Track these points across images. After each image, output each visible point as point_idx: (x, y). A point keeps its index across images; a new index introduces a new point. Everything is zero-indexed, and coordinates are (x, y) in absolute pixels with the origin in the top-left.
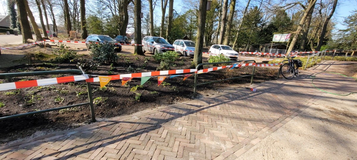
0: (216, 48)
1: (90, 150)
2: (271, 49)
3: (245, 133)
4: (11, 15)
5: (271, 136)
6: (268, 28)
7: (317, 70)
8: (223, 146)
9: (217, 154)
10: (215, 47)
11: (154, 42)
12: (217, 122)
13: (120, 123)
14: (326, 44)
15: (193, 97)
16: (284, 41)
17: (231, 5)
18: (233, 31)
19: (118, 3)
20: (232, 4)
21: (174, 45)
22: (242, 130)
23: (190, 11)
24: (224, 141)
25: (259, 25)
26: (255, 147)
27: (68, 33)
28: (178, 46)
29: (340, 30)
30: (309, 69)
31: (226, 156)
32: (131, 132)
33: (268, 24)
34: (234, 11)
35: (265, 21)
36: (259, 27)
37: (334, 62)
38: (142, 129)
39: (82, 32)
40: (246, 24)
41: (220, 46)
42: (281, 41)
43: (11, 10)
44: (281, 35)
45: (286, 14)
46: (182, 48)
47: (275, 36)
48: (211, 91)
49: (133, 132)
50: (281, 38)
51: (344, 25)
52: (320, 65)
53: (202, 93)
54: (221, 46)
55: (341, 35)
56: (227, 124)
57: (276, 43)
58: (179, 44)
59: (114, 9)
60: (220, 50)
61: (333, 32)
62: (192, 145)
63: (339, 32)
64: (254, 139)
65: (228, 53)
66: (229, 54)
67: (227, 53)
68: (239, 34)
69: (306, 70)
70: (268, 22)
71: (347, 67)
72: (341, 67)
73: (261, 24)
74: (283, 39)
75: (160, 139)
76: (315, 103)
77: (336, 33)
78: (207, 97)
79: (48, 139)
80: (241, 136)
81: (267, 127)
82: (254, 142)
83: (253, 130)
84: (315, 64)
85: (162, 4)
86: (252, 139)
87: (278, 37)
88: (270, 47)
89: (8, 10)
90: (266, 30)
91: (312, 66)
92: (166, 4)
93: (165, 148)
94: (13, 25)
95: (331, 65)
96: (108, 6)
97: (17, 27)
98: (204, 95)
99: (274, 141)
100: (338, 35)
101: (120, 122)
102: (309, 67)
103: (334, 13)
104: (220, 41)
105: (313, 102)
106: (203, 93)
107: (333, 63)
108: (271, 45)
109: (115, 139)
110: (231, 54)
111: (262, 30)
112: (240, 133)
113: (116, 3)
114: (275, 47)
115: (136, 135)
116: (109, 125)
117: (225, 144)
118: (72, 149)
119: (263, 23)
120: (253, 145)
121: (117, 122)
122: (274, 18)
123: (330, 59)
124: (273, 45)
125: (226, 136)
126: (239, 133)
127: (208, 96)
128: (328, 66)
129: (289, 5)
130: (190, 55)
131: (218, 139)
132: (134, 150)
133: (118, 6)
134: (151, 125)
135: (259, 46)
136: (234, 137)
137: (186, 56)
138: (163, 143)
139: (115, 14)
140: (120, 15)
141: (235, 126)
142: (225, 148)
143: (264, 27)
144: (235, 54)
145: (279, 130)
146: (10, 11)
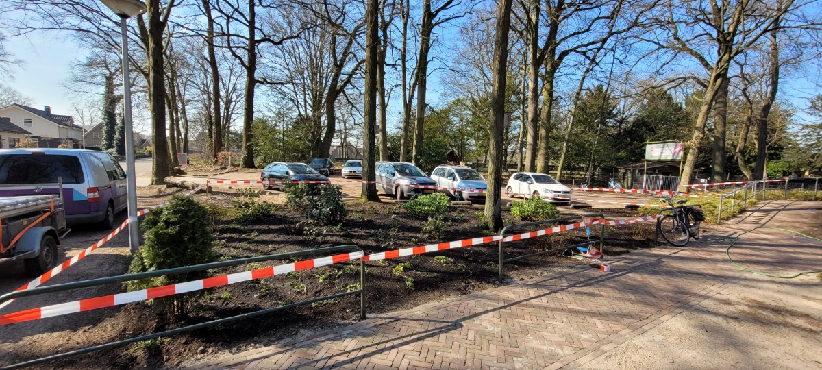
0: (521, 180)
1: (382, 351)
2: (645, 176)
3: (591, 336)
4: (107, 125)
5: (633, 341)
6: (633, 126)
7: (746, 223)
8: (559, 351)
9: (552, 361)
10: (519, 177)
11: (396, 173)
12: (547, 322)
13: (402, 321)
14: (779, 158)
15: (497, 282)
16: (670, 158)
17: (544, 90)
18: (554, 138)
19: (312, 94)
20: (545, 88)
21: (434, 177)
22: (587, 331)
23: (458, 102)
24: (561, 346)
25: (611, 122)
26: (607, 354)
27: (216, 156)
28: (441, 179)
29: (807, 126)
30: (729, 222)
31: (565, 363)
32: (423, 332)
33: (631, 119)
34: (552, 100)
35: (623, 113)
36: (613, 126)
37: (788, 205)
38: (437, 329)
39: (244, 153)
40: (581, 121)
41: (530, 174)
42: (663, 158)
43: (108, 116)
44: (662, 145)
45: (670, 98)
46: (451, 181)
47: (648, 147)
48: (528, 270)
49: (426, 332)
50: (662, 152)
51: (811, 114)
52: (754, 211)
53: (512, 274)
54: (533, 176)
55: (810, 135)
56: (563, 324)
57: (654, 162)
58: (446, 175)
59: (303, 104)
60: (532, 183)
61: (790, 131)
62: (516, 350)
63: (804, 131)
64: (606, 344)
65: (548, 191)
66: (551, 192)
67: (546, 191)
68: (568, 147)
69: (720, 224)
70: (631, 115)
71: (815, 217)
72: (802, 217)
73: (616, 120)
74: (667, 154)
75: (468, 342)
76: (721, 292)
77: (798, 132)
78: (522, 282)
79: (323, 339)
80: (585, 340)
81: (627, 329)
82: (605, 348)
83: (604, 333)
84: (743, 211)
85: (405, 95)
86: (603, 344)
87: (655, 149)
88: (641, 172)
89: (103, 116)
90: (629, 132)
91: (734, 216)
92: (413, 95)
93: (478, 352)
94: (106, 144)
95: (779, 210)
96: (292, 100)
97: (113, 147)
98: (516, 279)
99: (639, 347)
100: (805, 136)
101: (401, 319)
102: (728, 219)
103: (778, 93)
104: (527, 163)
105: (719, 290)
106: (514, 275)
107: (786, 206)
108: (643, 166)
109: (405, 339)
110: (555, 192)
111: (619, 133)
112: (585, 336)
113: (308, 94)
114: (654, 171)
115: (432, 335)
116: (388, 323)
117: (562, 348)
118: (360, 349)
119: (619, 117)
120: (604, 352)
121: (397, 320)
122: (643, 107)
123: (778, 198)
124: (647, 166)
125: (563, 340)
126: (582, 335)
127: (523, 280)
128: (772, 214)
129: (670, 82)
130: (470, 197)
131: (551, 342)
132: (437, 353)
133: (311, 100)
134: (447, 324)
135: (616, 171)
136: (575, 340)
137: (462, 199)
138: (474, 346)
139: (303, 113)
140: (314, 116)
141: (576, 326)
142: (563, 355)
143: (624, 125)
144: (565, 192)
145: (648, 334)
146: (106, 117)
